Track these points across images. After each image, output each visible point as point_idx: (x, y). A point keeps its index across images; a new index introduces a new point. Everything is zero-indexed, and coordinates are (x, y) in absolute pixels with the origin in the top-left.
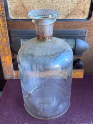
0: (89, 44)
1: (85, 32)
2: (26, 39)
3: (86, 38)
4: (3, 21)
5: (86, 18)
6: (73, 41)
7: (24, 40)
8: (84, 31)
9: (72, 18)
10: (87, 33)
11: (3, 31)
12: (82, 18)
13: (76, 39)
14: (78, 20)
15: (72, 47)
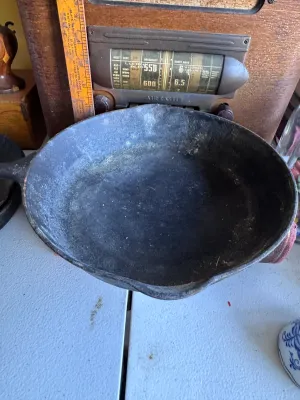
0: (249, 71)
1: (246, 42)
2: (121, 52)
3: (246, 56)
4: (77, 4)
5: (251, 7)
6: (219, 60)
7: (116, 52)
8: (245, 39)
9: (223, 7)
10: (249, 44)
11: (77, 27)
12: (243, 8)
13: (224, 56)
14: (233, 10)
15: (215, 74)
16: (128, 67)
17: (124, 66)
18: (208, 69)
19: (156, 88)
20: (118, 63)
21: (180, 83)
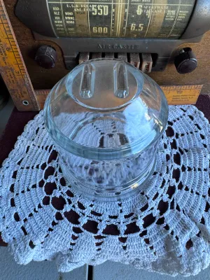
15: (183, 15)
16: (71, 10)
17: (66, 9)
18: (175, 8)
19: (108, 35)
20: (58, 6)
21: (137, 27)
